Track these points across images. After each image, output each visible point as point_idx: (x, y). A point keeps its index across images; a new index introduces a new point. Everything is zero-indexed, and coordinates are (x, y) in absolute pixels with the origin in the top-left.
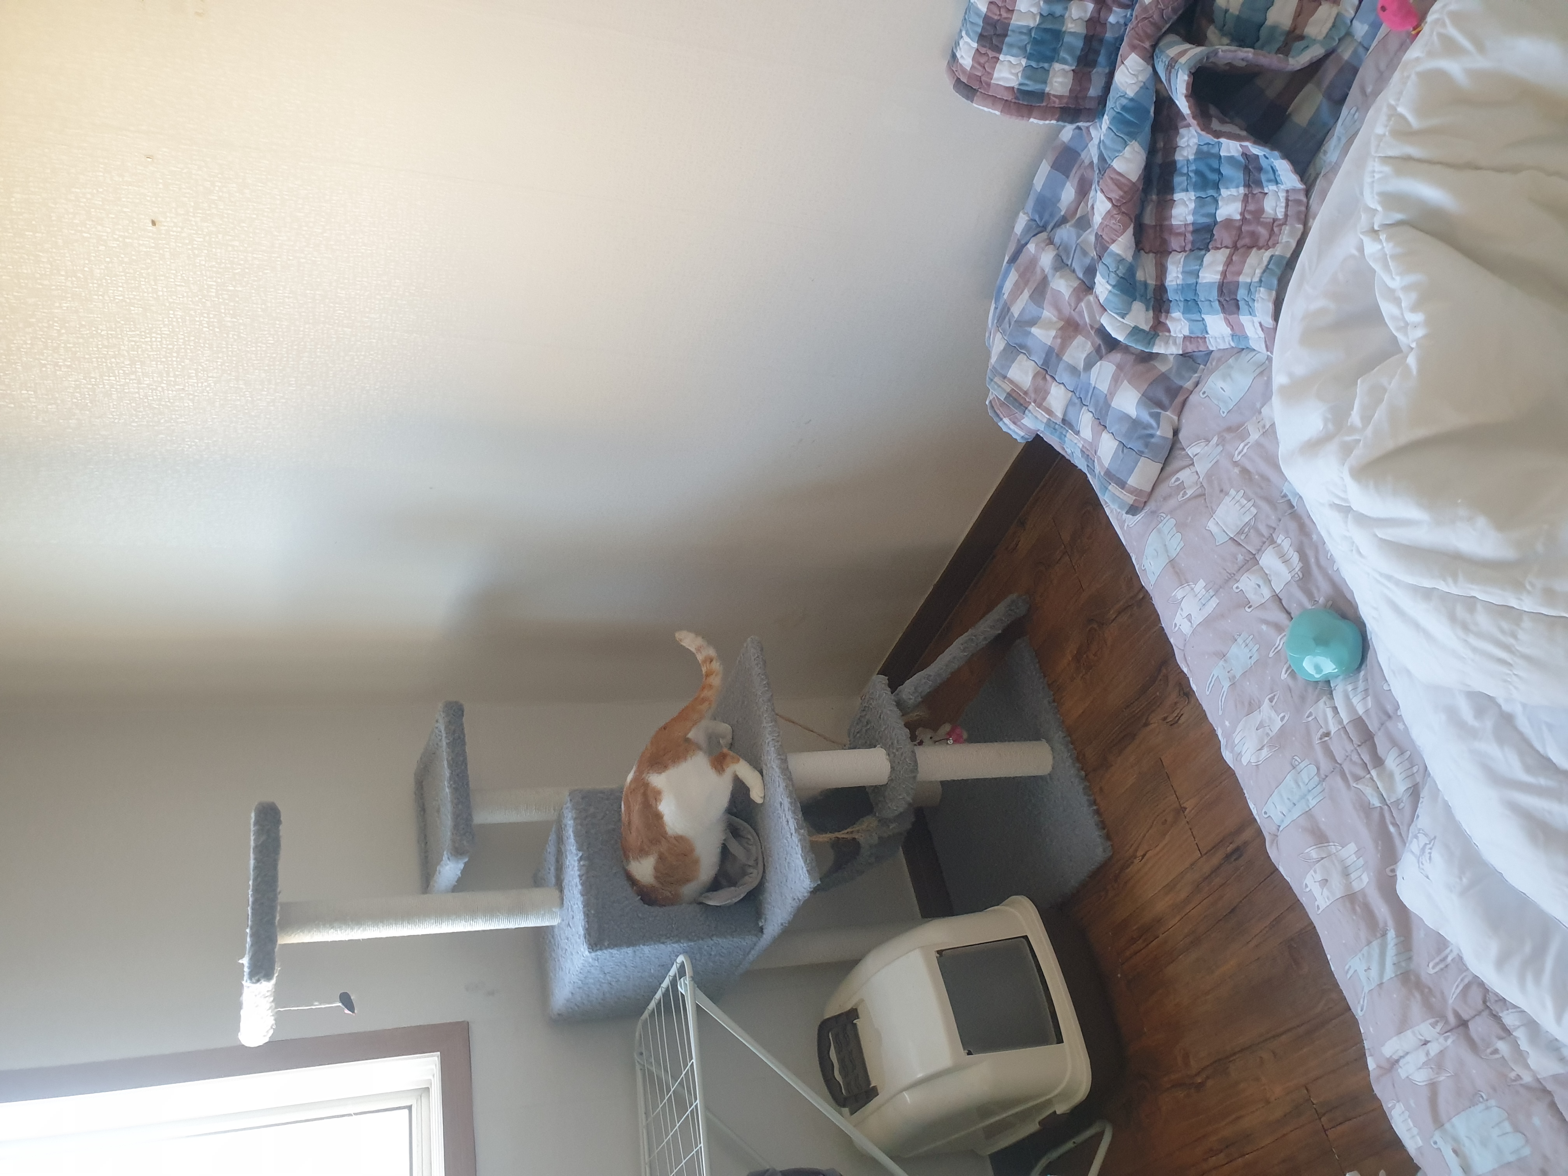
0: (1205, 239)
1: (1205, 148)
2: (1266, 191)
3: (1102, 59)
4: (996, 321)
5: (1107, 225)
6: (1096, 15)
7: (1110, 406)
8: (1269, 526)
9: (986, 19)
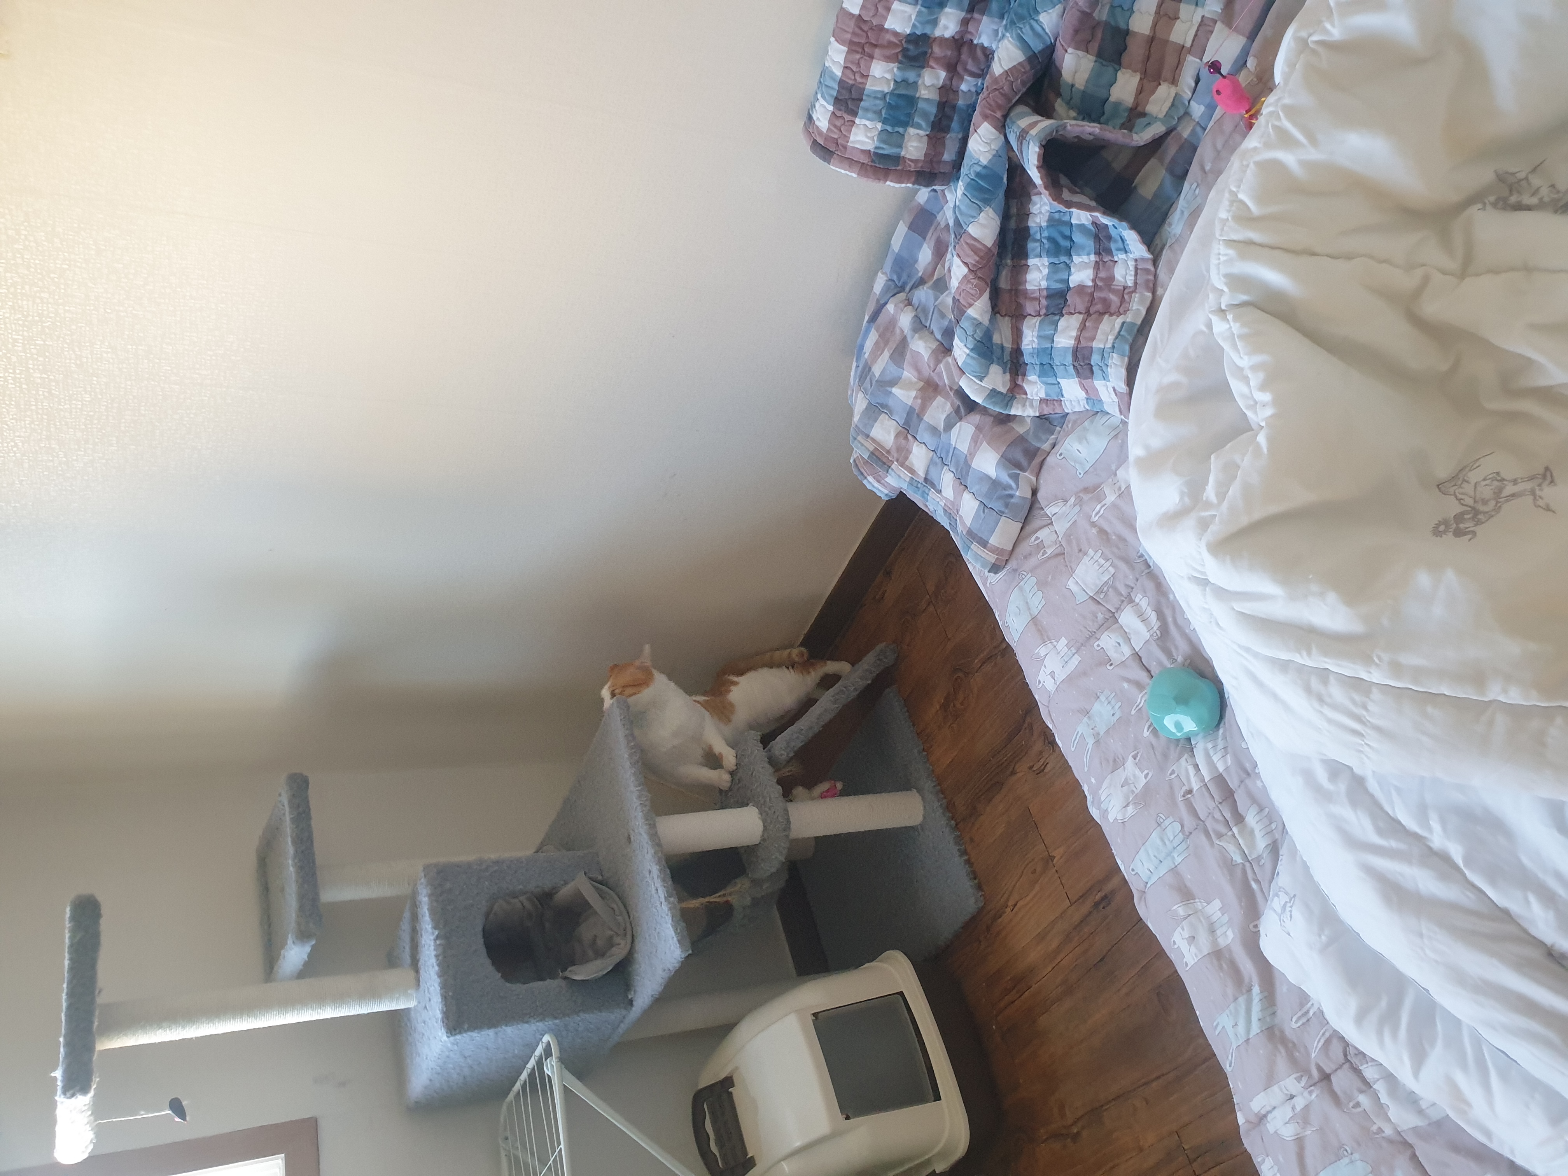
0: (1060, 304)
1: (1057, 216)
2: (1116, 260)
3: (955, 125)
4: (857, 380)
5: (964, 290)
6: (948, 83)
7: (970, 466)
8: (1127, 586)
9: (841, 83)
